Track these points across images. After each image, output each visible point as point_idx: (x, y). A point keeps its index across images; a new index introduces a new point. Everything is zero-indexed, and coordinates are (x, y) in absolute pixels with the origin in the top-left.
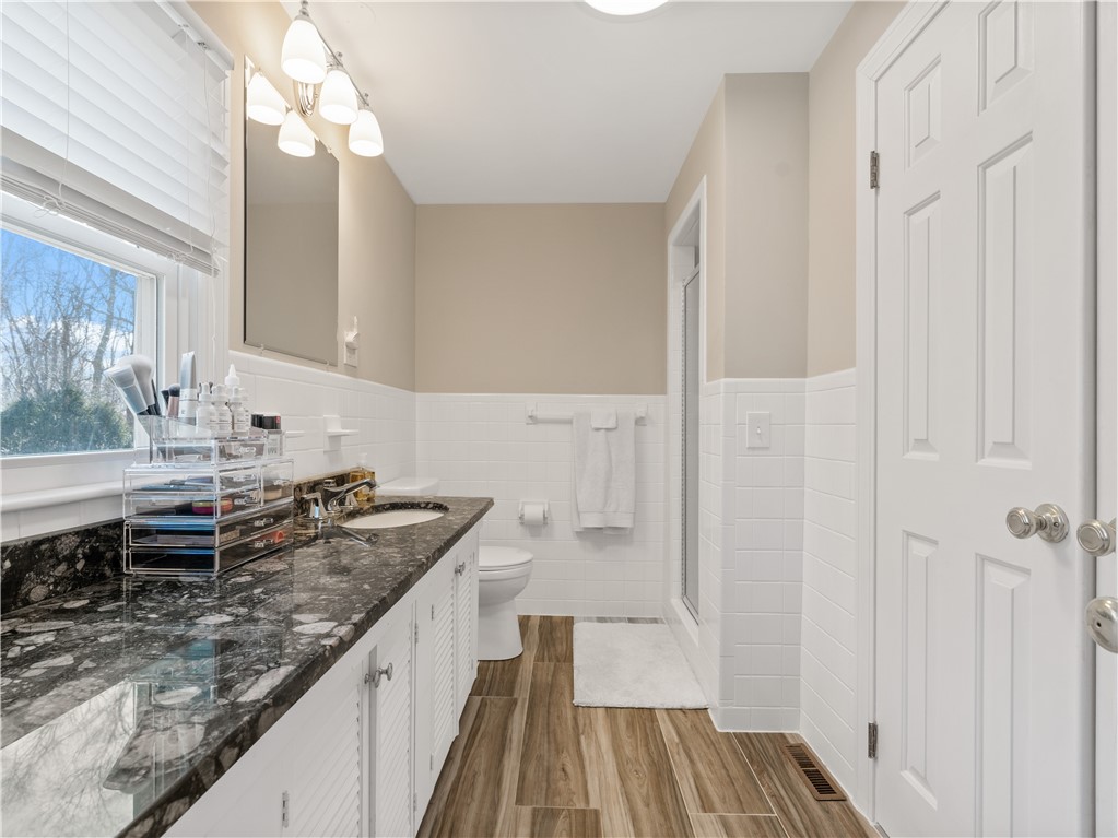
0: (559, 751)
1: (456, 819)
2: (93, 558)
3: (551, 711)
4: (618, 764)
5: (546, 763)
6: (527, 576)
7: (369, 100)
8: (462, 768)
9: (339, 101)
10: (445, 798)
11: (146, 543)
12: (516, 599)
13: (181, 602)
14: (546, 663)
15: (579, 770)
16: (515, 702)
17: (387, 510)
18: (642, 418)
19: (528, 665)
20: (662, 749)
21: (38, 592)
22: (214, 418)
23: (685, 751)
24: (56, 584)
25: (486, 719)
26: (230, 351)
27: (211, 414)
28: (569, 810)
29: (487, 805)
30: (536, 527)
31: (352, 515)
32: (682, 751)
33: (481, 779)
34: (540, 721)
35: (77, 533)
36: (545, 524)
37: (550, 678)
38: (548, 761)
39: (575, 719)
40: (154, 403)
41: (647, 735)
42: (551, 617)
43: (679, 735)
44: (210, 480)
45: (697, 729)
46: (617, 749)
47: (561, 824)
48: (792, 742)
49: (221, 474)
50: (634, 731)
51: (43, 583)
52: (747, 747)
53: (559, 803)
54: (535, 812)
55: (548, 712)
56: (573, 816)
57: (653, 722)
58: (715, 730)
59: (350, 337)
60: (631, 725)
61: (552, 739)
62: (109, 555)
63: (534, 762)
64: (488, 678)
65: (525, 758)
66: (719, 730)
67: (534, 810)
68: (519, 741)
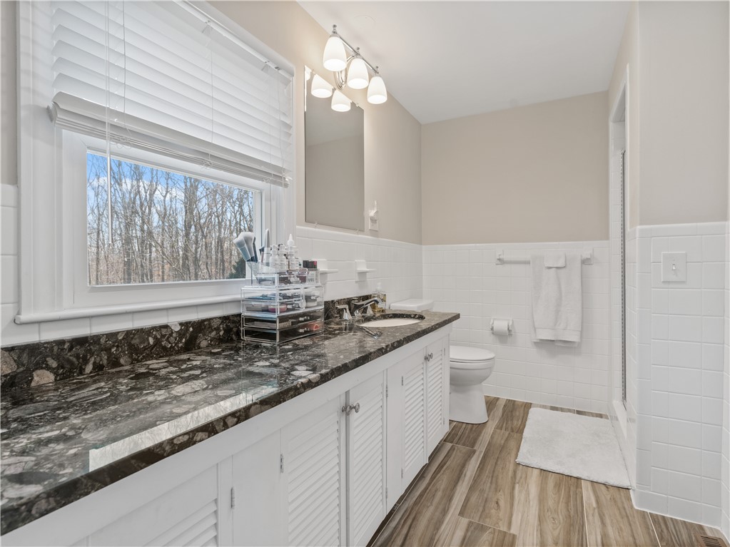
0: (497, 490)
1: (418, 513)
2: (228, 331)
3: (499, 463)
4: (540, 510)
5: (485, 495)
6: (490, 368)
7: (379, 70)
8: (429, 484)
9: (358, 76)
10: (414, 499)
11: (251, 325)
12: (483, 384)
13: (255, 355)
14: (503, 431)
15: (509, 506)
16: (474, 452)
17: (391, 317)
18: (587, 259)
19: (490, 430)
20: (580, 509)
21: (204, 343)
22: (277, 262)
23: (599, 514)
24: (211, 341)
25: (452, 458)
26: (297, 227)
27: (276, 260)
28: (494, 529)
29: (439, 510)
30: (504, 337)
31: (368, 319)
32: (597, 515)
33: (439, 494)
34: (489, 468)
35: (220, 318)
36: (510, 335)
37: (503, 442)
38: (488, 495)
39: (515, 472)
40: (254, 255)
41: (569, 496)
42: (514, 401)
43: (598, 502)
44: (274, 295)
45: (615, 501)
46: (542, 500)
47: (486, 537)
48: (709, 534)
49: (281, 292)
50: (559, 490)
51: (206, 339)
52: (660, 526)
53: (488, 523)
54: (470, 524)
55: (496, 464)
56: (496, 534)
57: (577, 487)
58: (632, 507)
59: (372, 213)
60: (558, 486)
61: (494, 480)
62: (235, 330)
63: (477, 493)
64: (460, 434)
65: (472, 489)
66: (636, 507)
67: (470, 522)
68: (471, 477)
